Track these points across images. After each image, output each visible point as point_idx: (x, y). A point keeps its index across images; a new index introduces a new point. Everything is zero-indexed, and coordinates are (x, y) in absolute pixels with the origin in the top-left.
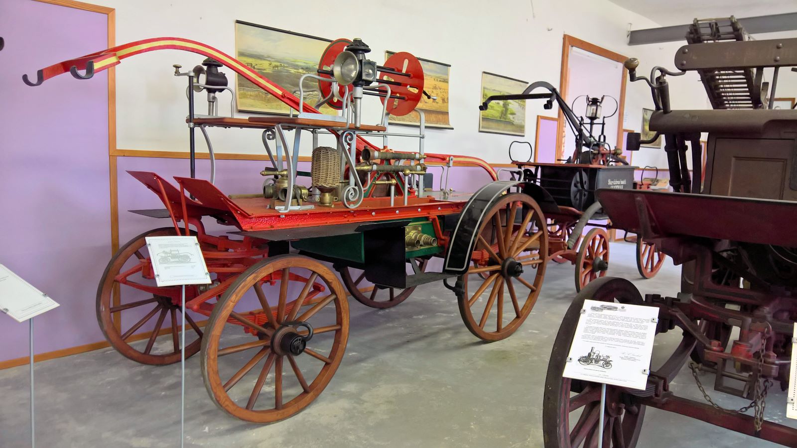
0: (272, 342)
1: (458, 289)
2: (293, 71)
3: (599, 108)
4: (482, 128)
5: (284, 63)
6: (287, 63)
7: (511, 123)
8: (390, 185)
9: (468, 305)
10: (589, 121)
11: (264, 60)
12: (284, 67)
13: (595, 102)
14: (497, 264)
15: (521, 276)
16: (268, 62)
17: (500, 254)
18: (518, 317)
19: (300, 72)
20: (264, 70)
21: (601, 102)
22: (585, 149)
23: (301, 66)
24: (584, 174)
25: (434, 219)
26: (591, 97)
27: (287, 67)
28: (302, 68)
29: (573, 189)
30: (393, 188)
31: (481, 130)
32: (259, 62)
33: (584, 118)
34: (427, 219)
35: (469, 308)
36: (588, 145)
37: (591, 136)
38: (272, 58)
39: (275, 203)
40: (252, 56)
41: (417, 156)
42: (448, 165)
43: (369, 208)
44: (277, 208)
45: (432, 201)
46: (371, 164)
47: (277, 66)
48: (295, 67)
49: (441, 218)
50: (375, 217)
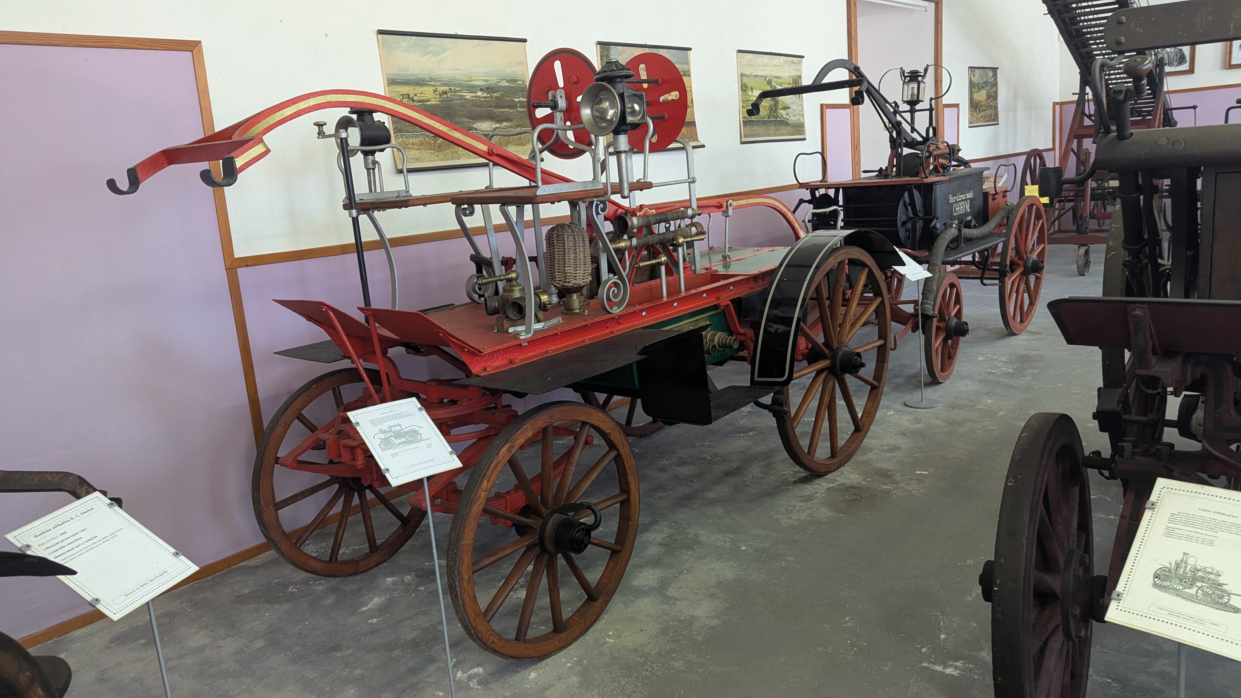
0: (542, 537)
1: (777, 407)
2: (468, 96)
3: (922, 85)
4: (744, 137)
5: (455, 85)
6: (460, 85)
7: (784, 123)
8: (660, 264)
9: (793, 426)
10: (908, 108)
11: (426, 85)
12: (455, 91)
13: (914, 77)
14: (825, 357)
15: (862, 372)
16: (431, 89)
17: (827, 344)
18: (857, 430)
19: (479, 97)
20: (428, 101)
21: (923, 77)
23: (479, 86)
24: (916, 193)
25: (727, 306)
26: (907, 70)
27: (459, 91)
28: (481, 90)
29: (901, 216)
30: (663, 268)
31: (744, 140)
32: (419, 89)
33: (900, 103)
34: (716, 307)
35: (793, 430)
36: (912, 144)
37: (913, 130)
38: (437, 81)
39: (506, 323)
40: (406, 83)
41: (690, 212)
42: (726, 214)
43: (638, 307)
44: (511, 330)
45: (715, 277)
46: (630, 238)
47: (445, 93)
48: (472, 89)
49: (737, 302)
50: (646, 319)
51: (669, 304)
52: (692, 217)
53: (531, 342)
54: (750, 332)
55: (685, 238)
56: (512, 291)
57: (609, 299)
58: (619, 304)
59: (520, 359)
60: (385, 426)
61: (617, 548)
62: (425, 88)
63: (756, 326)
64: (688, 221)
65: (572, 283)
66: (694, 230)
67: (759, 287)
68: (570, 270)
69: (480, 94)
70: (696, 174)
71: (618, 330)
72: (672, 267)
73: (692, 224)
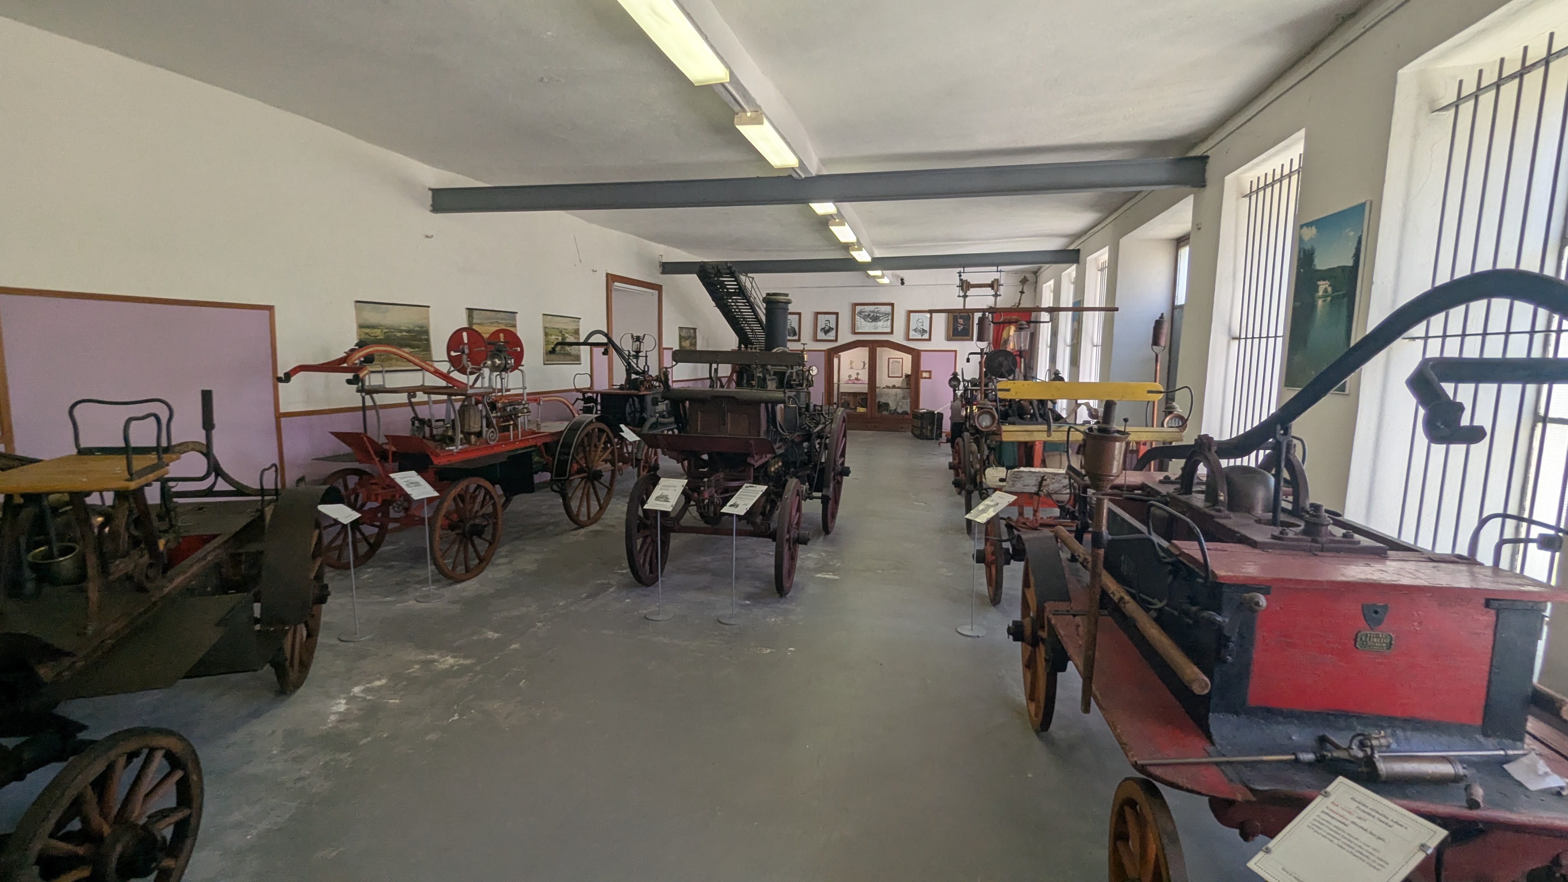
0: (463, 531)
1: (562, 492)
2: (398, 334)
3: (642, 344)
5: (392, 329)
6: (394, 329)
7: (569, 354)
8: (510, 425)
10: (635, 355)
11: (376, 328)
12: (392, 332)
13: (638, 339)
14: (585, 472)
15: (602, 480)
16: (381, 330)
17: (587, 466)
18: (601, 509)
19: (404, 335)
20: (375, 340)
21: (643, 339)
22: (634, 376)
24: (636, 399)
25: (540, 446)
26: (635, 335)
27: (394, 332)
28: (405, 331)
29: (628, 410)
30: (511, 427)
31: (547, 362)
32: (374, 331)
33: (631, 351)
34: (535, 446)
35: (570, 503)
36: (637, 373)
37: (638, 367)
38: (383, 327)
39: (444, 446)
40: (368, 327)
41: (524, 402)
42: (539, 404)
43: (501, 442)
44: (447, 448)
45: (534, 433)
46: (497, 412)
47: (386, 333)
48: (401, 331)
49: (545, 444)
50: (504, 448)
51: (514, 442)
52: (524, 405)
53: (458, 453)
54: (551, 459)
55: (522, 413)
56: (448, 432)
57: (490, 438)
58: (494, 440)
59: (453, 460)
61: (492, 541)
62: (376, 330)
63: (553, 456)
64: (522, 407)
65: (472, 430)
66: (525, 411)
67: (556, 438)
68: (472, 425)
69: (404, 333)
70: (526, 385)
71: (492, 452)
72: (516, 426)
73: (524, 408)
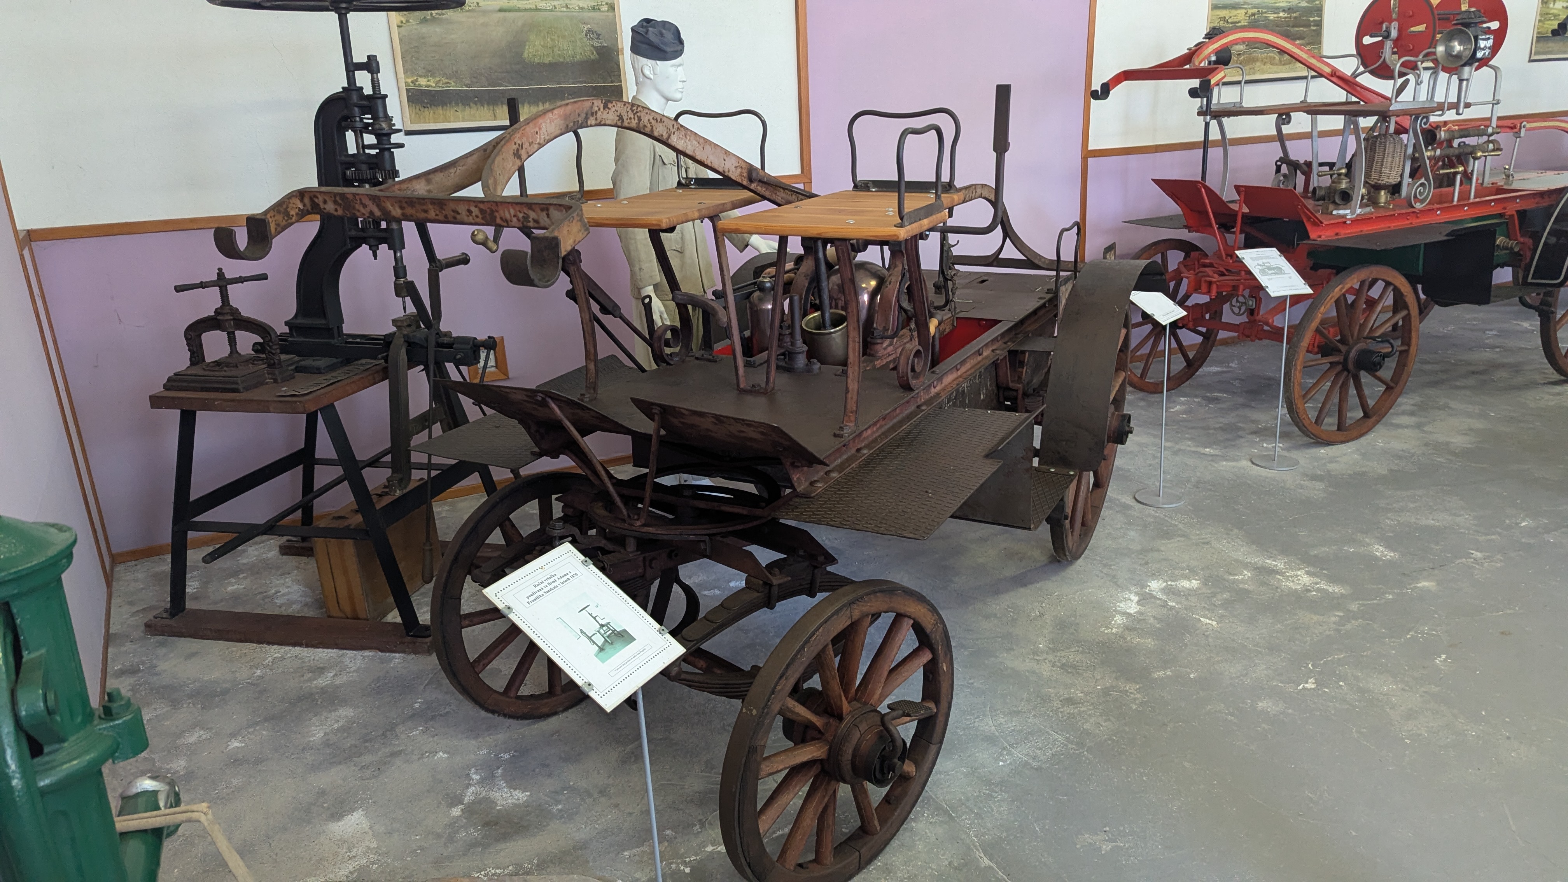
0: (1346, 359)
1: (1545, 308)
2: (1272, 17)
4: (1536, 54)
5: (1263, 8)
6: (1267, 7)
8: (1457, 173)
9: (1555, 326)
11: (1240, 8)
12: (1262, 13)
16: (1244, 11)
19: (1281, 17)
20: (1239, 22)
23: (1282, 7)
25: (1512, 216)
27: (1265, 13)
28: (1284, 11)
31: (1533, 57)
32: (1234, 12)
34: (1501, 215)
35: (1555, 331)
38: (1249, 4)
39: (1331, 207)
40: (1225, 7)
41: (1490, 130)
42: (1517, 135)
43: (1436, 206)
44: (1334, 212)
45: (1500, 190)
46: (1434, 149)
47: (1254, 15)
48: (1276, 10)
49: (1522, 214)
50: (1440, 217)
51: (1459, 207)
52: (1490, 137)
53: (1353, 221)
54: (1529, 242)
55: (1483, 152)
56: (1340, 183)
57: (1415, 197)
58: (1422, 201)
59: (1344, 232)
60: (1260, 262)
61: (1392, 384)
62: (1239, 11)
63: (1536, 237)
64: (1485, 138)
65: (1385, 181)
66: (1491, 146)
67: (1545, 203)
68: (1385, 170)
69: (1281, 14)
70: (1500, 96)
71: (1416, 222)
72: (1467, 177)
73: (1489, 142)
